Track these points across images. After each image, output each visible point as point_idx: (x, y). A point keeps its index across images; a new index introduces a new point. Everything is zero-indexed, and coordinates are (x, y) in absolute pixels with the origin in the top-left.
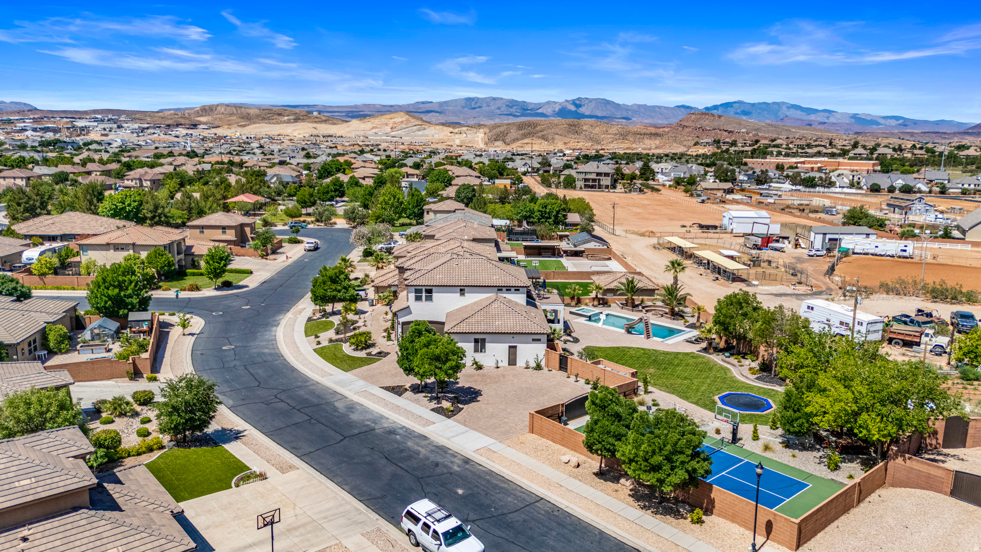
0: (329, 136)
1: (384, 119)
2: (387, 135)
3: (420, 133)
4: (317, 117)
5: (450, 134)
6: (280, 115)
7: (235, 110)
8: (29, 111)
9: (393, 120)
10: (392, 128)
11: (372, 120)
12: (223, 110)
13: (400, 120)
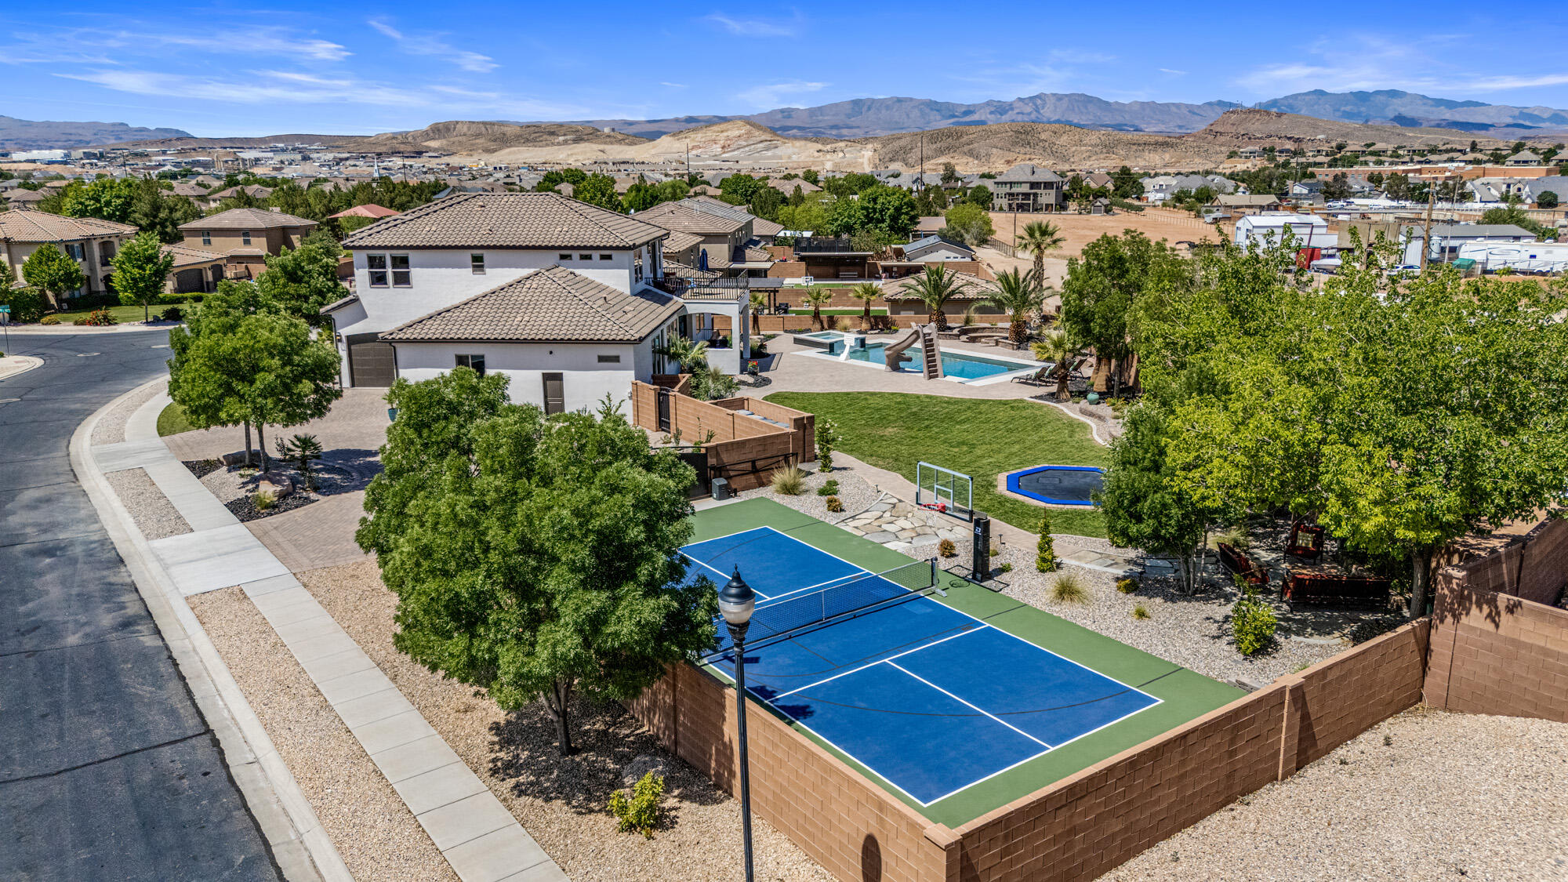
0: (624, 163)
1: (711, 133)
2: (715, 157)
3: (769, 153)
4: (609, 136)
5: (816, 154)
6: (552, 133)
7: (483, 129)
8: (178, 139)
9: (725, 134)
10: (723, 147)
11: (692, 135)
12: (465, 129)
13: (737, 133)
